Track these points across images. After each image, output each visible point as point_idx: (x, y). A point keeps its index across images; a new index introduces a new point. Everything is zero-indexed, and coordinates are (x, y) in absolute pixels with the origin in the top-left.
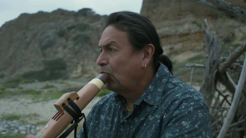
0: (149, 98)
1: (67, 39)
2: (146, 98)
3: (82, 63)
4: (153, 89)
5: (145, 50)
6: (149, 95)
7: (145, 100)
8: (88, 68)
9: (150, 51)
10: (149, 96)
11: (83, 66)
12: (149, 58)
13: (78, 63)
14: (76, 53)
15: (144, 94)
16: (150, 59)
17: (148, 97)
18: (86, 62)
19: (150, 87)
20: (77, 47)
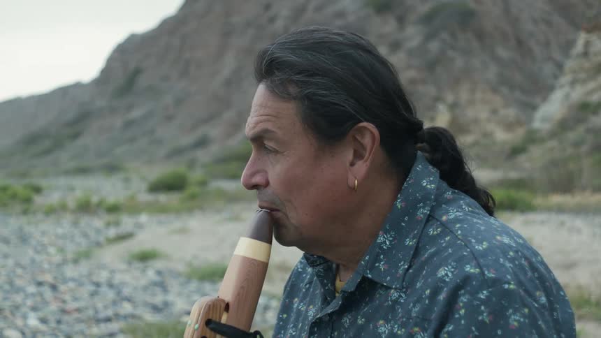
0: (382, 268)
1: (401, 20)
2: (372, 268)
3: (450, 98)
4: (391, 241)
5: (355, 139)
6: (381, 261)
7: (370, 276)
8: (470, 113)
9: (367, 141)
10: (382, 263)
11: (453, 107)
12: (366, 161)
13: (438, 99)
14: (431, 66)
15: (367, 258)
16: (368, 163)
17: (377, 265)
18: (464, 95)
19: (380, 239)
20: (434, 46)
